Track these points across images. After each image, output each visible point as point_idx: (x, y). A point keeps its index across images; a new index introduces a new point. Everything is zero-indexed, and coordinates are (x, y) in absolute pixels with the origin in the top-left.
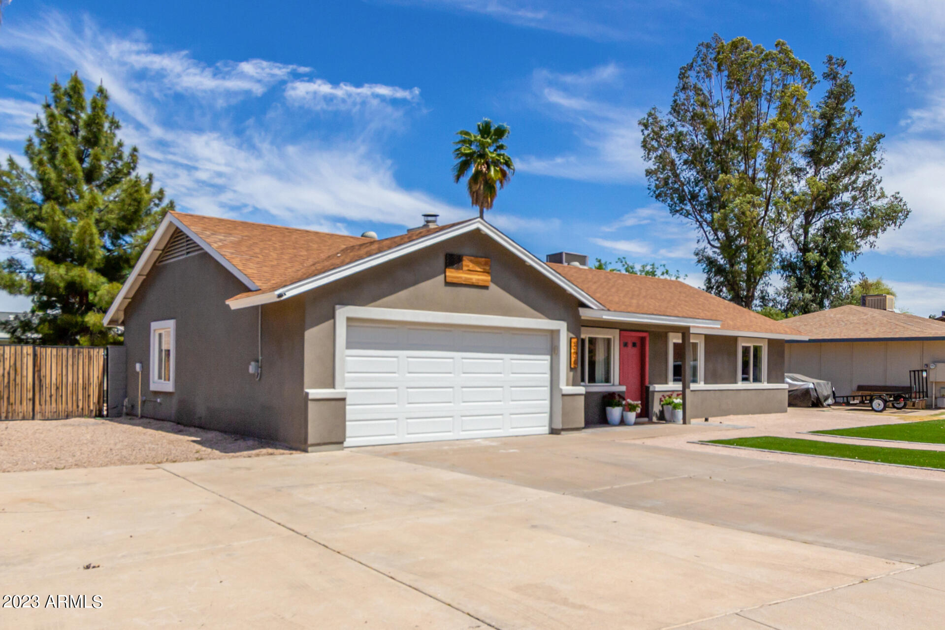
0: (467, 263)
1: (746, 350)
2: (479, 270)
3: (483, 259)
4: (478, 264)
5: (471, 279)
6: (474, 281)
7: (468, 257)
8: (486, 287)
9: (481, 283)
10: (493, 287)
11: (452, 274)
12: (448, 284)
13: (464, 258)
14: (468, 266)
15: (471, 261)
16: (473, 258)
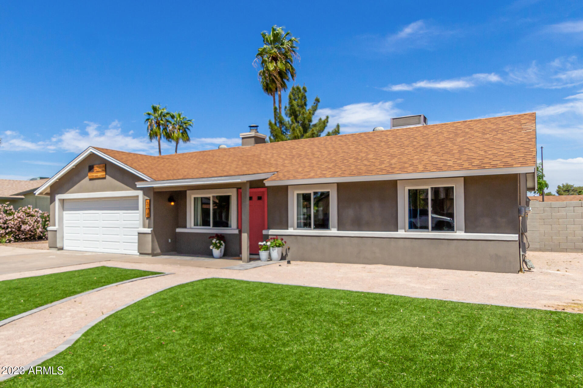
0: (96, 169)
1: (414, 195)
2: (100, 170)
3: (102, 165)
4: (100, 168)
5: (97, 175)
6: (99, 176)
7: (97, 166)
8: (104, 178)
9: (101, 177)
10: (107, 177)
11: (91, 175)
12: (91, 179)
13: (95, 166)
14: (96, 170)
15: (97, 167)
16: (98, 165)
